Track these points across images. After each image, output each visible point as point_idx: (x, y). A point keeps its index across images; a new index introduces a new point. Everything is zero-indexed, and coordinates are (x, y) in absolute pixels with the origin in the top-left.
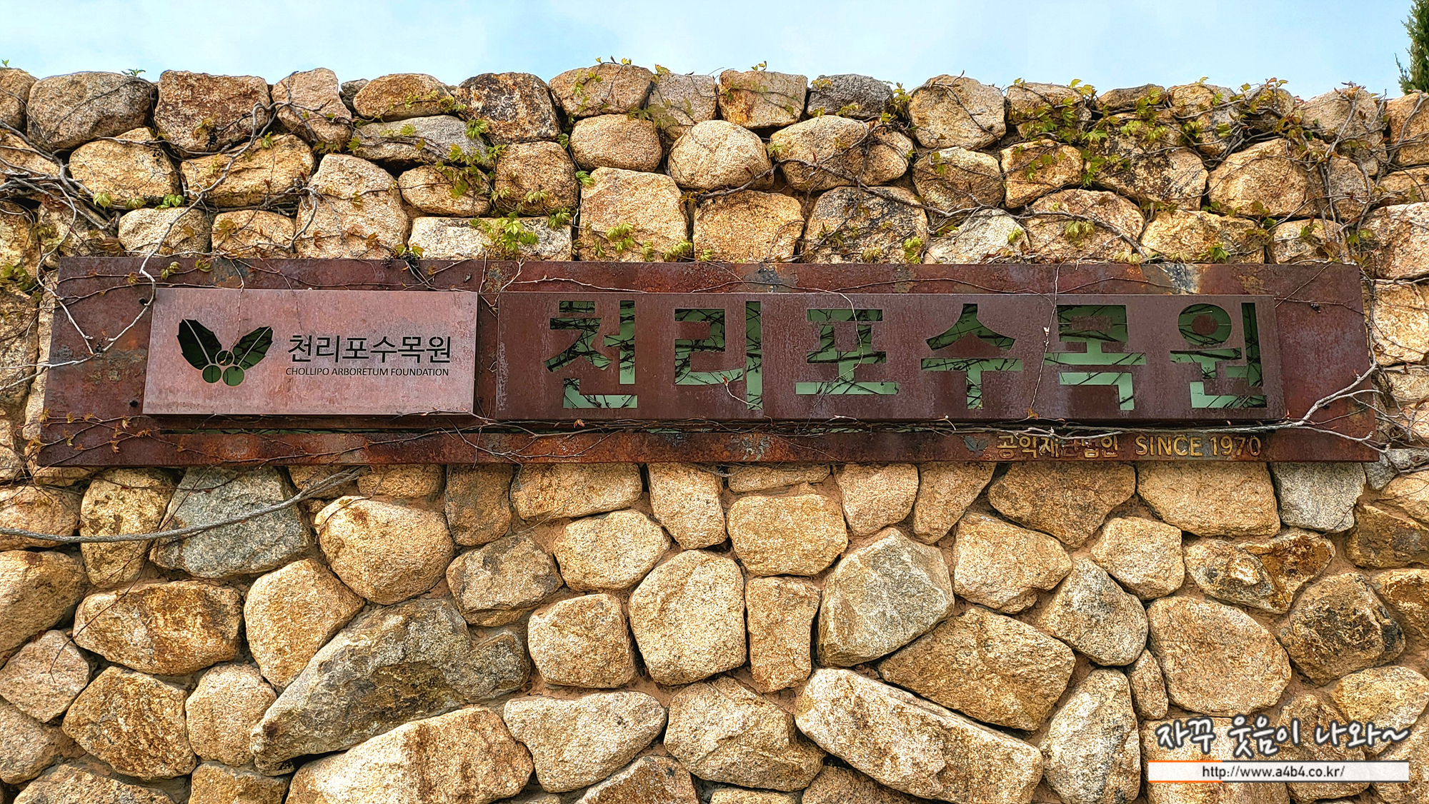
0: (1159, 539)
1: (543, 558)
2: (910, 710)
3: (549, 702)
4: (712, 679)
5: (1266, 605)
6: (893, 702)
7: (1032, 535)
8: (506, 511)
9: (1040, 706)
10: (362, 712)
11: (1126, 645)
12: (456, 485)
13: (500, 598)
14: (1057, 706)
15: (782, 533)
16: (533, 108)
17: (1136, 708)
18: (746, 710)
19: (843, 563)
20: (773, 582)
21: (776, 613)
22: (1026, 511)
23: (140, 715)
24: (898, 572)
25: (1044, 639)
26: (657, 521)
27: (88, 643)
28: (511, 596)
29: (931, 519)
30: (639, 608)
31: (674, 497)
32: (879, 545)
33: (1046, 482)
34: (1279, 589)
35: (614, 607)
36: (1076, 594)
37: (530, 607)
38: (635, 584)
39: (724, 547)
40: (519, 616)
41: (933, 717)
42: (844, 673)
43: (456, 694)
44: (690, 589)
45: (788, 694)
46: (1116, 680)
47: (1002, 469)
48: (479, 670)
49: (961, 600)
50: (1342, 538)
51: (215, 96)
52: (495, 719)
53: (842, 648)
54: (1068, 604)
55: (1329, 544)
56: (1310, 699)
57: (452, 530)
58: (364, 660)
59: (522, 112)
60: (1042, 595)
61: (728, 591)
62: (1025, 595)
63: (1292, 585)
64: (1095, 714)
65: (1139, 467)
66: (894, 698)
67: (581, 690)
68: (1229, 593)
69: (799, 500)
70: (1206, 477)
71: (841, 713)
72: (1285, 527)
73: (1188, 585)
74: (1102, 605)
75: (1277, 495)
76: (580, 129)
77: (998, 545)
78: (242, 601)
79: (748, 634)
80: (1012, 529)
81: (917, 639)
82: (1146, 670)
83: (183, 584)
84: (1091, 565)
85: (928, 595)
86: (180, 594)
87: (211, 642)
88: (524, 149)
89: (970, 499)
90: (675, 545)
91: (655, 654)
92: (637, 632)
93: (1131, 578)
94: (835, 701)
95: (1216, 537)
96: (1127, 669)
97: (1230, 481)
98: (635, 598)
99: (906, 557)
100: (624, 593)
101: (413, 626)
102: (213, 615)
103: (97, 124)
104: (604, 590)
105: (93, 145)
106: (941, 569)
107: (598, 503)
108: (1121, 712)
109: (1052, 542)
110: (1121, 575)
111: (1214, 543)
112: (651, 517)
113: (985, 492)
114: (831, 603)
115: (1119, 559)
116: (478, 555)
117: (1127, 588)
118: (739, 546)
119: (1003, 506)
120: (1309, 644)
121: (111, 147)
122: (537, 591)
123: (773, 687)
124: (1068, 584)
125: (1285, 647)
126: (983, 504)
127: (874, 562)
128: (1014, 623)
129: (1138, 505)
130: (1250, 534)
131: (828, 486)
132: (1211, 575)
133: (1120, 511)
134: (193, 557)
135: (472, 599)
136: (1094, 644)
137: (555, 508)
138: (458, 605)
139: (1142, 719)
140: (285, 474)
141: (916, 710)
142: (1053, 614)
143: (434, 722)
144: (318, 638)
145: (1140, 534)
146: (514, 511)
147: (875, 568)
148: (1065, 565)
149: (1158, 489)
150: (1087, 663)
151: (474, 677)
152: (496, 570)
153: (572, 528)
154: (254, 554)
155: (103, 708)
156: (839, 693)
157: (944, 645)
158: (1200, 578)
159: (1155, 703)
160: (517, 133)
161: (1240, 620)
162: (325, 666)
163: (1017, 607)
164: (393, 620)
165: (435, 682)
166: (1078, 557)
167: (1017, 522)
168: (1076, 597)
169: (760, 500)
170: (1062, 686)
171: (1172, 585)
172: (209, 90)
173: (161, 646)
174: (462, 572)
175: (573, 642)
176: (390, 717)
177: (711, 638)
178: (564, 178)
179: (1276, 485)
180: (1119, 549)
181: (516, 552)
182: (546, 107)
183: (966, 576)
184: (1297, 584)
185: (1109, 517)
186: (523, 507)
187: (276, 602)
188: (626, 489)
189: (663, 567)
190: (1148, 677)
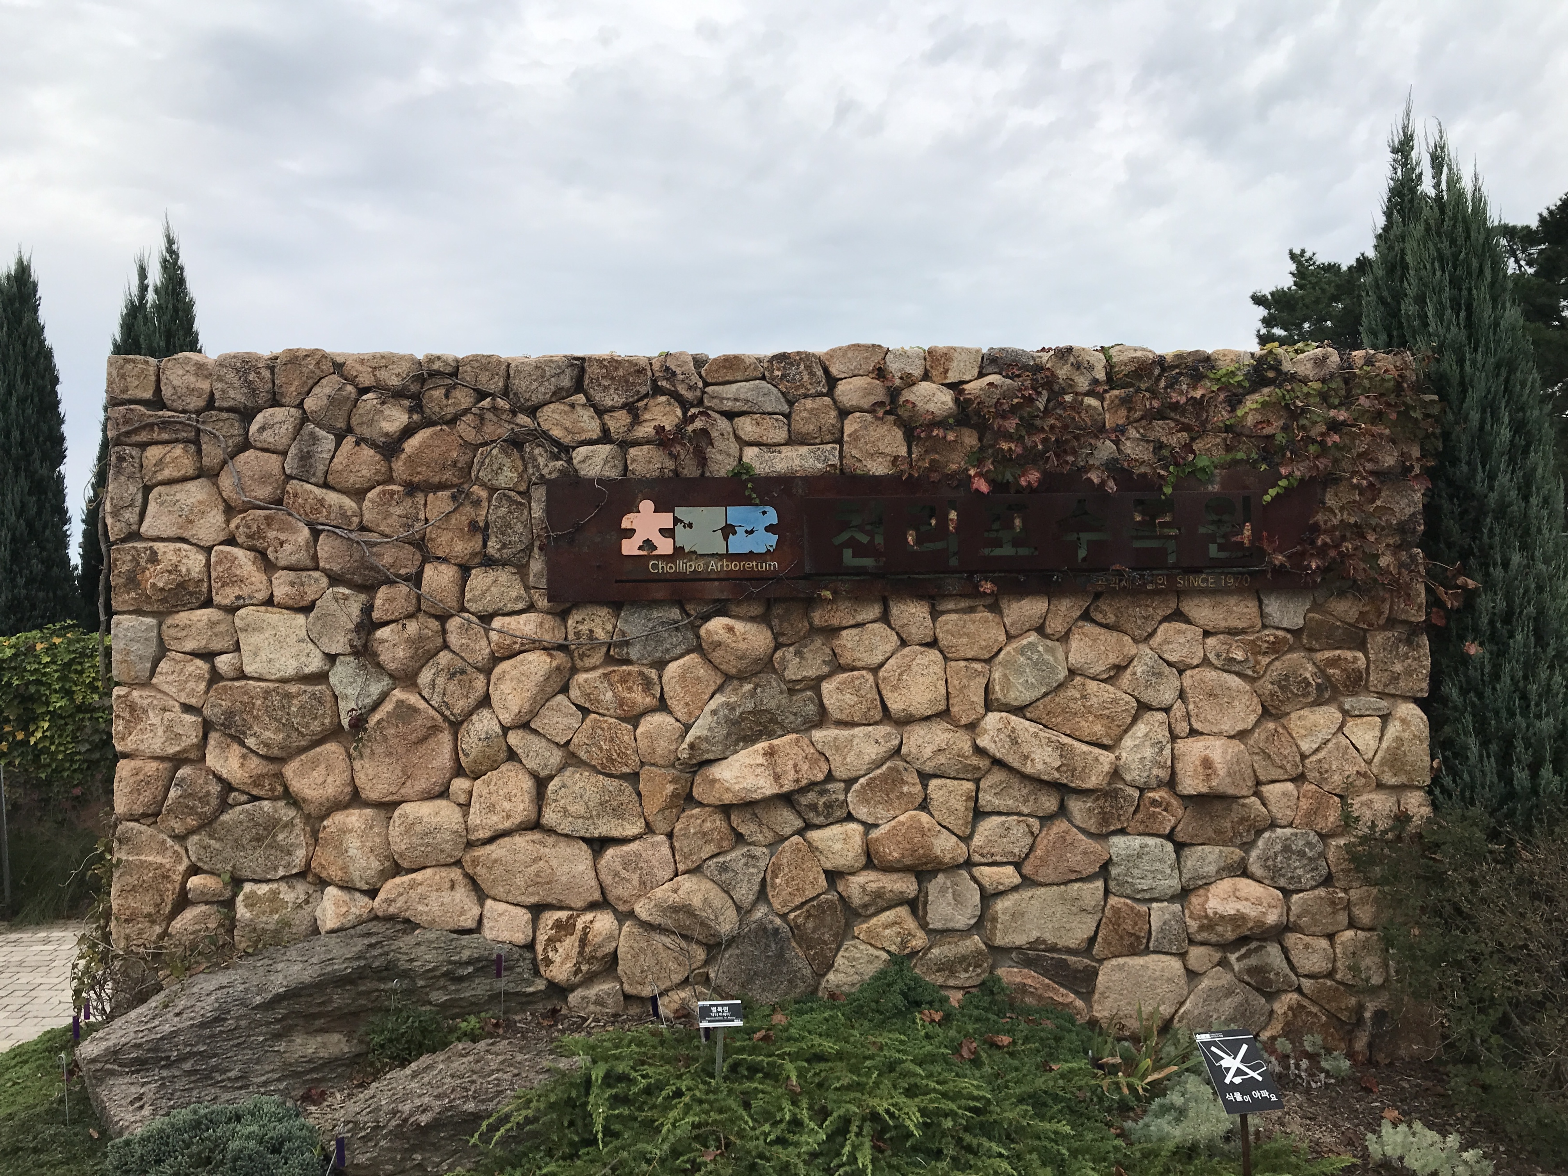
0: (1189, 636)
1: (828, 651)
2: (1042, 734)
3: (837, 732)
4: (927, 718)
5: (1250, 673)
6: (1032, 730)
7: (1115, 634)
8: (806, 624)
9: (1116, 731)
10: (734, 737)
11: (1167, 694)
12: (778, 610)
13: (805, 674)
14: (1126, 731)
15: (968, 635)
16: (812, 374)
17: (1171, 731)
18: (947, 735)
19: (1003, 653)
20: (963, 664)
21: (965, 681)
22: (1111, 619)
23: (612, 740)
24: (1035, 657)
25: (1120, 694)
26: (893, 629)
27: (581, 701)
28: (811, 673)
29: (1055, 625)
30: (884, 679)
31: (904, 615)
32: (1025, 642)
33: (1124, 603)
34: (1257, 663)
35: (870, 677)
36: (1139, 668)
37: (821, 679)
38: (882, 665)
39: (933, 644)
40: (815, 684)
41: (1054, 738)
42: (1004, 714)
43: (783, 727)
44: (914, 668)
45: (972, 727)
46: (1161, 716)
47: (1097, 596)
48: (795, 714)
49: (1072, 672)
50: (1296, 633)
51: (621, 372)
52: (807, 741)
53: (1003, 700)
54: (1135, 674)
55: (1289, 636)
56: (1271, 725)
57: (775, 637)
58: (734, 709)
59: (806, 377)
60: (1119, 669)
61: (938, 669)
62: (1110, 669)
63: (1265, 660)
64: (1146, 735)
65: (1180, 594)
66: (1033, 728)
67: (852, 724)
68: (1229, 666)
69: (978, 616)
70: (1219, 599)
71: (1002, 736)
72: (1264, 626)
73: (1206, 662)
74: (1154, 674)
75: (1260, 607)
76: (841, 387)
77: (1095, 640)
78: (660, 677)
79: (948, 693)
80: (1103, 631)
81: (1046, 695)
82: (1178, 709)
83: (630, 668)
84: (1149, 651)
85: (1053, 670)
86: (629, 674)
87: (648, 699)
88: (809, 403)
89: (1079, 613)
90: (904, 643)
91: (896, 705)
92: (884, 692)
93: (1172, 658)
94: (999, 730)
95: (1223, 633)
96: (1167, 710)
97: (1232, 601)
98: (882, 673)
99: (1040, 649)
100: (875, 670)
101: (759, 690)
102: (647, 684)
103: (554, 393)
104: (863, 668)
105: (552, 406)
106: (1061, 655)
107: (860, 618)
108: (1163, 734)
109: (1126, 638)
110: (1166, 656)
111: (1221, 637)
112: (890, 626)
113: (1087, 610)
114: (997, 675)
115: (1165, 647)
116: (791, 649)
117: (1169, 664)
118: (943, 643)
119: (1099, 617)
120: (1272, 694)
121: (562, 407)
122: (826, 669)
123: (963, 722)
124: (1135, 663)
125: (1259, 696)
126: (1086, 616)
127: (1022, 651)
128: (1102, 685)
129: (1178, 616)
130: (1243, 631)
131: (995, 608)
132: (1218, 656)
133: (1167, 619)
134: (634, 653)
135: (790, 674)
136: (1148, 696)
137: (836, 622)
138: (782, 678)
139: (1174, 737)
140: (681, 604)
141: (1045, 734)
142: (1126, 679)
143: (775, 742)
144: (707, 697)
145: (1179, 632)
146: (811, 624)
147: (1022, 654)
148: (1133, 651)
149: (1191, 608)
150: (1144, 707)
151: (792, 718)
152: (802, 658)
153: (844, 633)
154: (667, 650)
155: (592, 736)
156: (1001, 726)
157: (1061, 698)
158: (1212, 657)
159: (1182, 728)
160: (802, 391)
161: (1234, 681)
162: (714, 712)
163: (1105, 676)
164: (748, 687)
165: (773, 720)
166: (1141, 646)
167: (1106, 626)
168: (1139, 670)
169: (954, 617)
170: (1129, 720)
171: (1195, 662)
172: (616, 369)
173: (621, 703)
174: (783, 658)
175: (849, 698)
176: (749, 740)
177: (929, 696)
178: (834, 422)
179: (1260, 602)
180: (1166, 642)
181: (812, 647)
182: (820, 373)
183: (1075, 658)
184: (1268, 660)
185: (1160, 623)
186: (817, 621)
187: (683, 677)
188: (874, 611)
189: (898, 655)
190: (1179, 714)
